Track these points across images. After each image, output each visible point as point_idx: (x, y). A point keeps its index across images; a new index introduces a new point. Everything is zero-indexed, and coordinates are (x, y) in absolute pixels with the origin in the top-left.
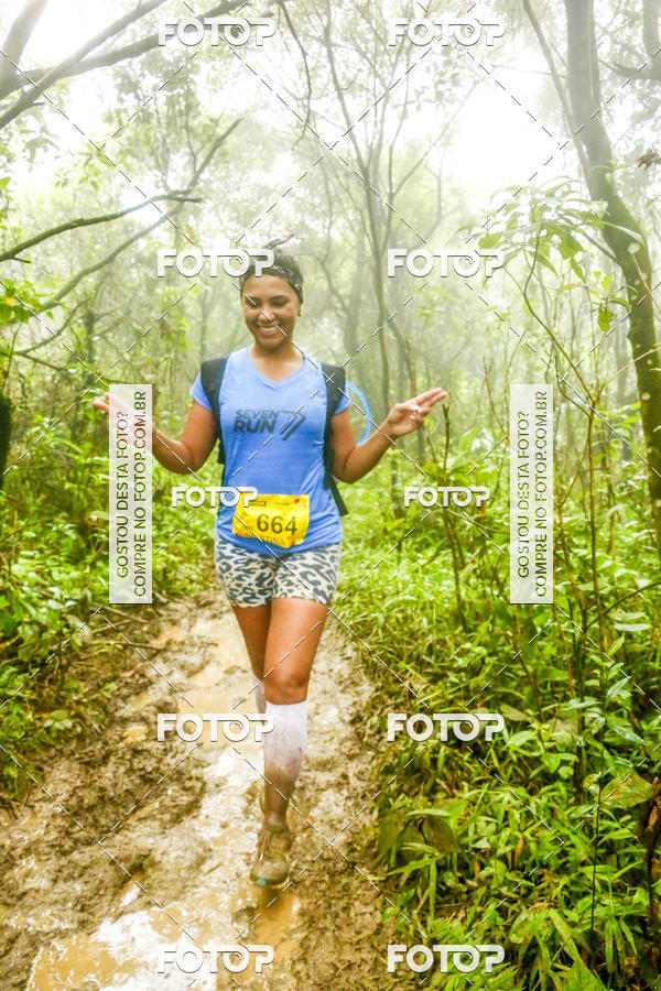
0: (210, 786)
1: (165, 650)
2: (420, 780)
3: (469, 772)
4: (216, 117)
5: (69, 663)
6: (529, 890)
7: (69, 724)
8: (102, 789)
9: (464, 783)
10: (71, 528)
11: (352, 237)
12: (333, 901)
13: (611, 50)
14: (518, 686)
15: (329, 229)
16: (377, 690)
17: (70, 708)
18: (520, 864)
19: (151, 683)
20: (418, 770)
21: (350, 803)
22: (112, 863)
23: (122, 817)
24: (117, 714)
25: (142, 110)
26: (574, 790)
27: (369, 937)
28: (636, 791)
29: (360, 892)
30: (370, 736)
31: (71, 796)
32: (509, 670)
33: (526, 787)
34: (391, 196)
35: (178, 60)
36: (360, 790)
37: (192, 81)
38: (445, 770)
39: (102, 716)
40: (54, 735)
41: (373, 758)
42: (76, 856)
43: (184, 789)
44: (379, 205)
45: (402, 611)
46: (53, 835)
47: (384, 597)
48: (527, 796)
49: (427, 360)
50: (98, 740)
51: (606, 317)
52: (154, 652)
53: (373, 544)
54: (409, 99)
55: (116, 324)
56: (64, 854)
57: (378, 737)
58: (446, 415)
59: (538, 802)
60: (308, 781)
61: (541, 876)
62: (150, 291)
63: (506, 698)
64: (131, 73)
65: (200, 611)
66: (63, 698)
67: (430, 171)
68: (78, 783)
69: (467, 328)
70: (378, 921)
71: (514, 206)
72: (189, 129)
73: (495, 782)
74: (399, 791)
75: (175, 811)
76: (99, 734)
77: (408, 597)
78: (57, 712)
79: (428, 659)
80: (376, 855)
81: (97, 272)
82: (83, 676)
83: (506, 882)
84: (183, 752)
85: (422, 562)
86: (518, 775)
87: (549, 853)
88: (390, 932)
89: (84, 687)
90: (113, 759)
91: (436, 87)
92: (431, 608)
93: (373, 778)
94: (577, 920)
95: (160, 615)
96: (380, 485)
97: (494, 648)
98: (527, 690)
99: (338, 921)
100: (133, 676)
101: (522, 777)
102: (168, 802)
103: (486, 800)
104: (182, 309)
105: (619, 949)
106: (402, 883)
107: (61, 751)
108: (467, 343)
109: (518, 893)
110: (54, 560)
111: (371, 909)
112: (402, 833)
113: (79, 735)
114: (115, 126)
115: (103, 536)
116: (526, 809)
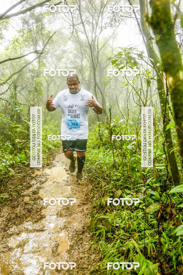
1: (35, 177)
2: (103, 210)
3: (116, 207)
4: (49, 31)
5: (9, 181)
6: (130, 237)
7: (8, 197)
8: (16, 214)
9: (114, 210)
10: (10, 144)
12: (78, 242)
14: (130, 184)
16: (93, 187)
17: (8, 192)
18: (128, 231)
19: (31, 186)
20: (102, 207)
21: (84, 216)
23: (22, 221)
24: (22, 194)
25: (29, 29)
28: (155, 208)
30: (90, 199)
32: (128, 180)
33: (131, 211)
34: (98, 52)
35: (39, 15)
36: (87, 213)
37: (43, 21)
38: (109, 207)
39: (17, 195)
40: (4, 199)
45: (100, 165)
47: (96, 162)
48: (131, 213)
50: (16, 201)
52: (32, 177)
53: (94, 148)
57: (92, 199)
58: (110, 111)
59: (133, 215)
61: (133, 234)
63: (127, 187)
66: (6, 190)
67: (110, 46)
68: (10, 212)
72: (42, 34)
73: (123, 209)
74: (97, 213)
75: (37, 219)
76: (16, 199)
77: (102, 162)
78: (5, 193)
79: (106, 178)
81: (17, 74)
82: (12, 184)
83: (123, 235)
84: (39, 204)
85: (106, 152)
89: (12, 187)
90: (19, 206)
93: (90, 209)
100: (26, 184)
101: (130, 208)
103: (120, 214)
105: (152, 250)
107: (5, 204)
109: (127, 238)
112: (96, 223)
113: (11, 200)
114: (22, 34)
115: (18, 146)
116: (130, 216)
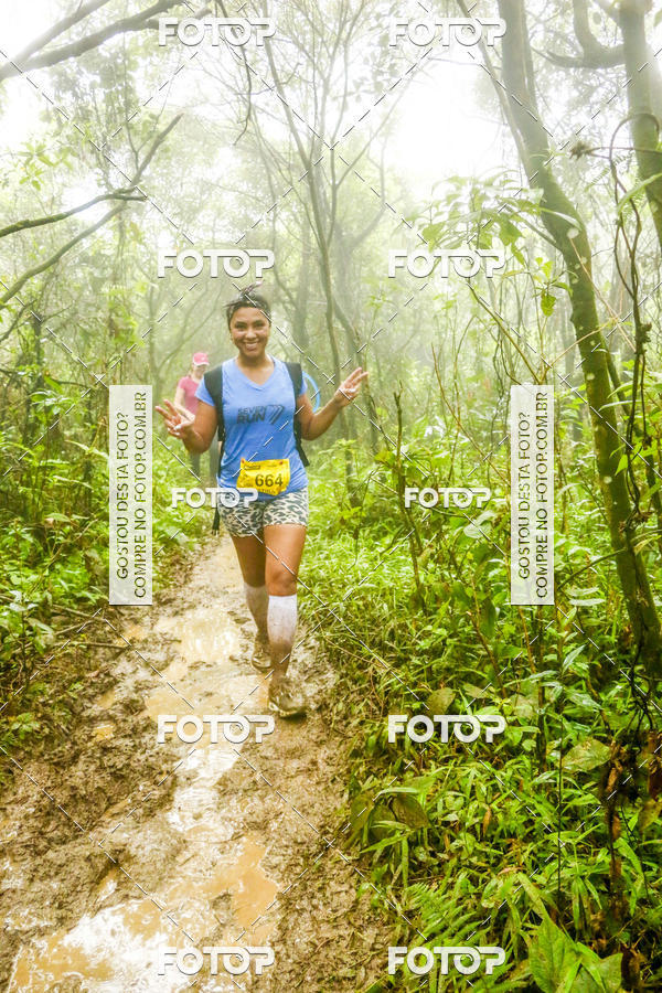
0: (182, 779)
1: (129, 648)
2: (388, 761)
3: (436, 752)
4: (156, 113)
5: (33, 666)
6: (499, 859)
7: (36, 726)
8: (73, 788)
9: (431, 761)
10: (28, 532)
11: (297, 230)
12: (309, 883)
13: (545, 38)
14: (480, 665)
15: (274, 221)
16: (341, 677)
17: (37, 710)
18: (489, 835)
19: (116, 682)
20: (386, 752)
21: (321, 788)
22: (88, 859)
23: (94, 815)
24: (84, 714)
25: (81, 108)
26: (538, 762)
27: (346, 914)
28: (594, 754)
29: (335, 871)
30: (337, 722)
31: (42, 797)
32: (471, 650)
33: (491, 762)
34: (335, 188)
35: (114, 57)
36: (330, 775)
37: (131, 78)
38: (412, 751)
39: (69, 717)
40: (22, 737)
41: (341, 744)
42: (51, 855)
43: (156, 783)
44: (322, 197)
45: (363, 598)
46: (27, 836)
47: (344, 586)
48: (493, 770)
49: (376, 350)
50: (66, 741)
51: (548, 301)
52: (118, 651)
53: (331, 534)
54: (349, 90)
55: (64, 325)
56: (39, 853)
57: (344, 723)
58: (398, 404)
59: (504, 775)
60: (278, 769)
61: (510, 845)
62: (96, 291)
63: (468, 677)
64: (68, 71)
65: (161, 609)
66: (29, 700)
67: (372, 162)
68: (49, 784)
69: (415, 317)
70: (354, 899)
71: (455, 196)
72: (129, 127)
73: (461, 758)
74: (368, 773)
75: (148, 805)
76: (67, 735)
77: (367, 585)
78: (24, 714)
79: (391, 644)
80: (349, 835)
81: (42, 273)
82: (47, 678)
83: (476, 853)
84: (152, 747)
85: (380, 550)
86: (483, 751)
87: (516, 822)
88: (366, 908)
89: (50, 689)
90: (82, 758)
91: (374, 78)
92: (391, 594)
93: (342, 762)
94: (544, 883)
95: (123, 615)
96: (335, 475)
97: (455, 630)
98: (488, 668)
99: (315, 902)
100: (98, 676)
101: (486, 753)
102: (139, 797)
103: (453, 777)
104: (129, 307)
105: (585, 906)
106: (375, 861)
107: (29, 753)
108: (415, 332)
109: (488, 862)
110: (12, 564)
111: (345, 887)
112: (373, 812)
113: (47, 737)
114: (54, 125)
115: (61, 538)
116: (492, 782)
